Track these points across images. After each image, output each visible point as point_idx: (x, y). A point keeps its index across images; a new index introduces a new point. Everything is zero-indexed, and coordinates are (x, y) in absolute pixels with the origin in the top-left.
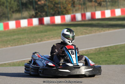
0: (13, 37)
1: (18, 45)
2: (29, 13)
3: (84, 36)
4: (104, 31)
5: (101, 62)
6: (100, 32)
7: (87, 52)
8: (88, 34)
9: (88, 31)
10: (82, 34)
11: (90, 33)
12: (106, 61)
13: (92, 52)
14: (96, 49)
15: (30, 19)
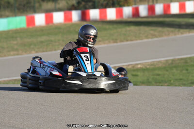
0: (40, 39)
1: (46, 51)
2: (67, 3)
3: (150, 40)
4: (182, 33)
5: (172, 81)
6: (175, 35)
7: (152, 65)
8: (157, 37)
9: (156, 33)
10: (147, 37)
11: (160, 36)
12: (181, 79)
13: (160, 65)
14: (167, 60)
15: (68, 12)
